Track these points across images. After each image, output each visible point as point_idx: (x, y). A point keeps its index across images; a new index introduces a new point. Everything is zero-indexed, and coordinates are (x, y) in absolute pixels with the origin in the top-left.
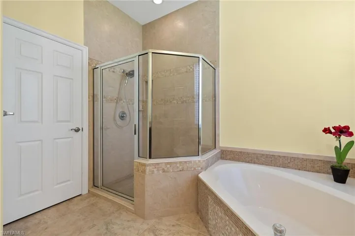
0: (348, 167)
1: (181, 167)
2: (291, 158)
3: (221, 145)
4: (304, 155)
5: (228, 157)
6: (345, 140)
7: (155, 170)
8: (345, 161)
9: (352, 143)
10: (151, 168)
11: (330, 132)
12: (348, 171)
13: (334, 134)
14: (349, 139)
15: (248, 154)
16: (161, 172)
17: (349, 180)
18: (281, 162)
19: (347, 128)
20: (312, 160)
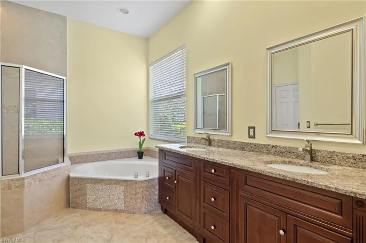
0: (143, 151)
1: (54, 174)
2: (119, 152)
3: (68, 153)
4: (125, 149)
5: (76, 161)
6: (142, 138)
7: (32, 181)
8: (142, 149)
9: (144, 139)
10: (29, 180)
11: (137, 135)
12: (143, 153)
13: (138, 136)
14: (144, 138)
15: (92, 155)
16: (37, 182)
17: (143, 157)
18: (114, 156)
19: (143, 132)
20: (129, 151)
